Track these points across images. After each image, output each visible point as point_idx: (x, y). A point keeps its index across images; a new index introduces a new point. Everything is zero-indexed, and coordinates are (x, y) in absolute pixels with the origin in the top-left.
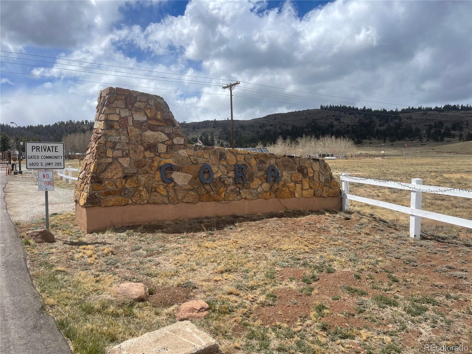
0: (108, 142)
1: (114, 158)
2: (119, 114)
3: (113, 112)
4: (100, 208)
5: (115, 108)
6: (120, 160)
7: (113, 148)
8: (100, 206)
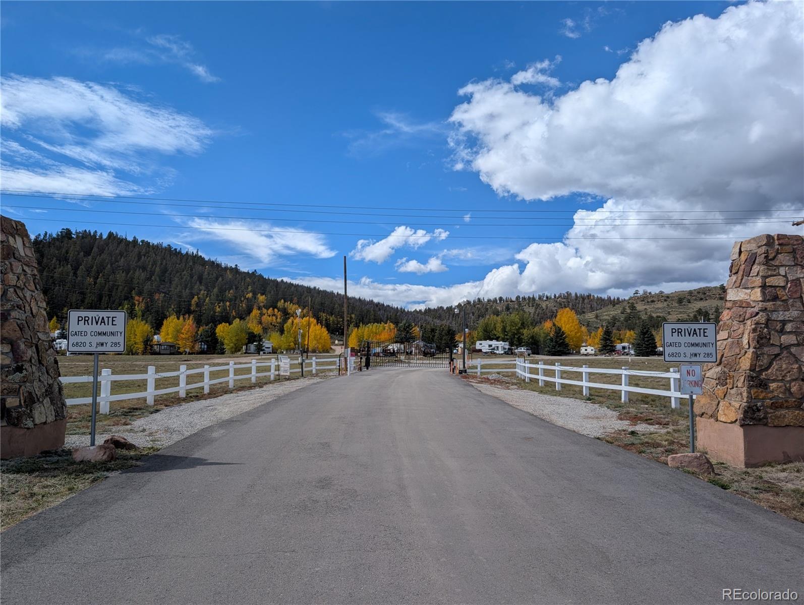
0: (771, 320)
1: (783, 346)
2: (785, 276)
3: (775, 273)
4: (765, 427)
5: (778, 267)
6: (793, 350)
7: (782, 331)
8: (766, 425)
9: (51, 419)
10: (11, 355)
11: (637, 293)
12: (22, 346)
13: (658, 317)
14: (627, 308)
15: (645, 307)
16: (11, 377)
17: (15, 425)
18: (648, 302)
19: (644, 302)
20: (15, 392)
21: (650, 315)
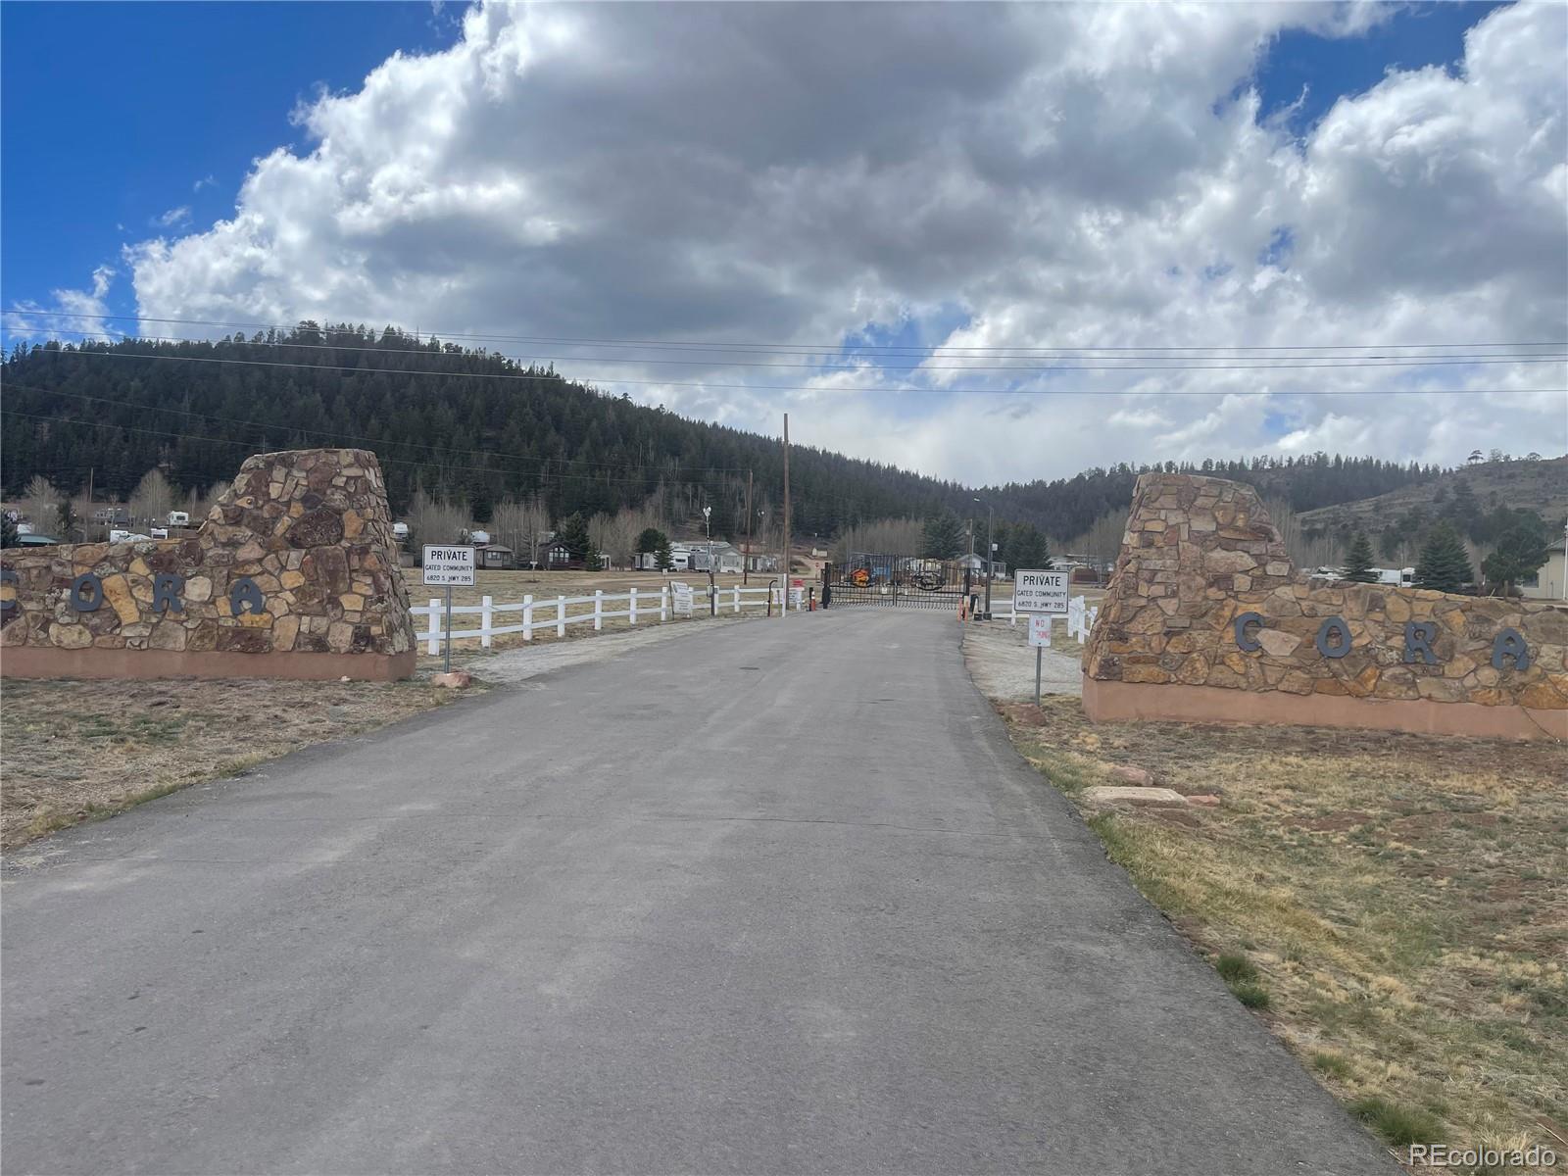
0: (1142, 569)
1: (1150, 598)
2: (1165, 521)
4: (1120, 684)
5: (1159, 509)
6: (1160, 602)
7: (1150, 582)
8: (1120, 680)
9: (406, 648)
10: (373, 586)
11: (1476, 458)
12: (382, 578)
13: (1519, 511)
14: (1450, 489)
15: (1491, 489)
16: (373, 607)
17: (378, 652)
18: (1500, 478)
19: (1490, 478)
20: (378, 622)
21: (1500, 507)
